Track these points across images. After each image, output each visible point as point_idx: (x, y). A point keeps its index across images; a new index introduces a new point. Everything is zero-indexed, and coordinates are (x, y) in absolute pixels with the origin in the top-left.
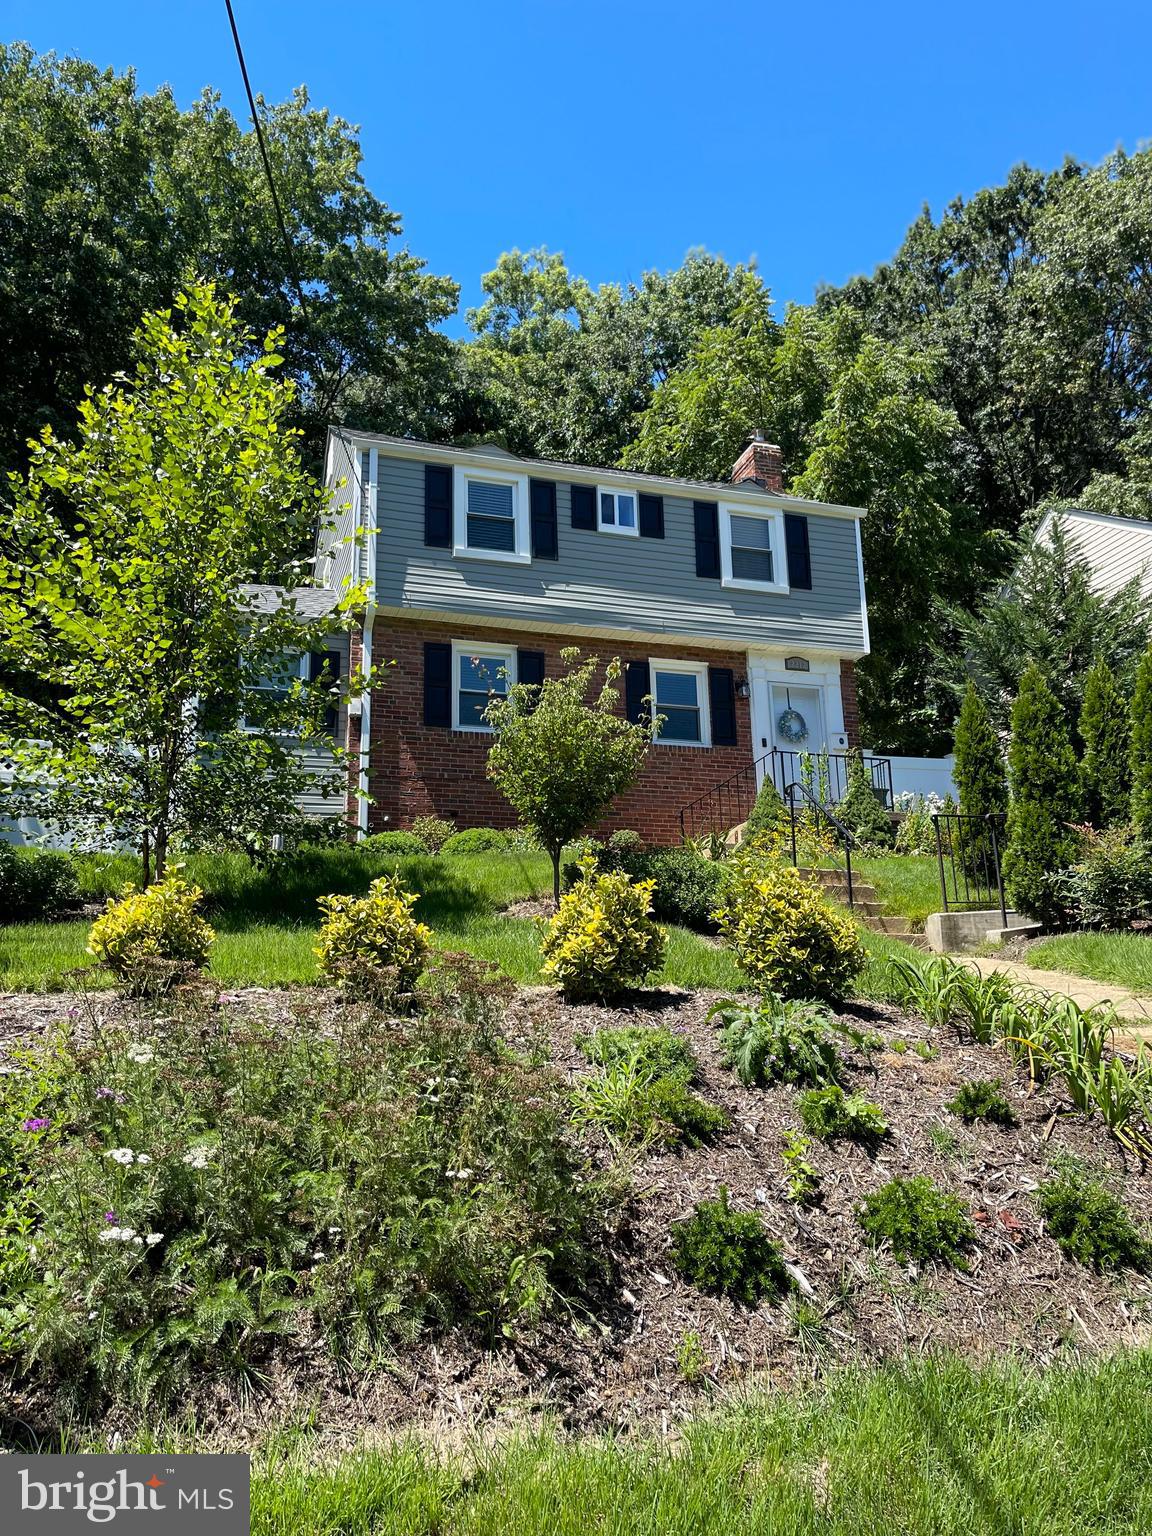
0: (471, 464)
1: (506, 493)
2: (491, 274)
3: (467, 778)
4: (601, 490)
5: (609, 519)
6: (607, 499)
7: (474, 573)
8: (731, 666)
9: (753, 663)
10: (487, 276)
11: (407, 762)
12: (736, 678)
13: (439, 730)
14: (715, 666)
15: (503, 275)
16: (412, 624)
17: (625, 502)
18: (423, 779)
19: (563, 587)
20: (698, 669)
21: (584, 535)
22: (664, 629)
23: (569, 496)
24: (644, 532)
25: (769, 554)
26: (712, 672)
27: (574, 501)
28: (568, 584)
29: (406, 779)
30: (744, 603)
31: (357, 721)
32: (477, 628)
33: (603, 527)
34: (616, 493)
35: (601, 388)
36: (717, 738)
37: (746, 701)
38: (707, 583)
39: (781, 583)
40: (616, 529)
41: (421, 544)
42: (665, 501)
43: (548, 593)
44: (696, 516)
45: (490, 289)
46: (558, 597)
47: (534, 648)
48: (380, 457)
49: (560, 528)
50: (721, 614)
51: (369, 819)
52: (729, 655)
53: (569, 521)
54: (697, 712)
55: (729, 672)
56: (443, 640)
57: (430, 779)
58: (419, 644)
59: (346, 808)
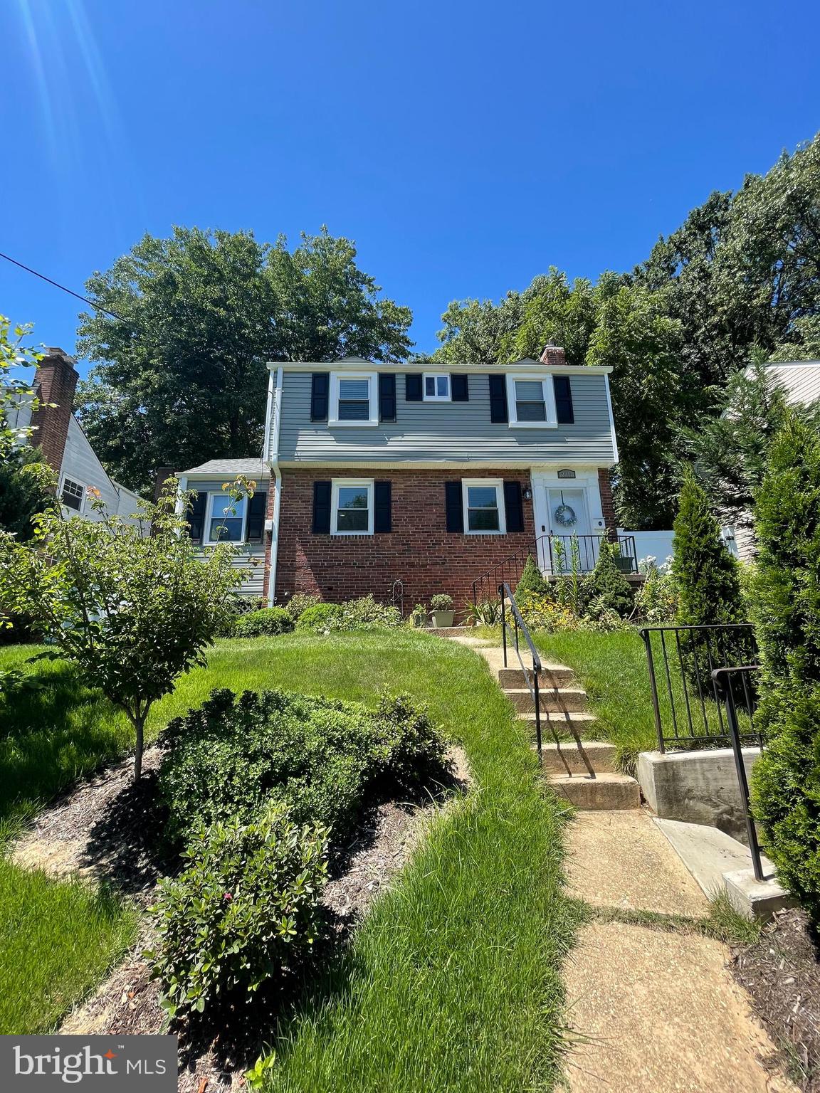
0: (340, 369)
1: (364, 384)
2: (445, 313)
3: (339, 565)
4: (425, 375)
5: (431, 393)
6: (430, 381)
7: (341, 435)
8: (519, 479)
9: (534, 476)
10: (443, 315)
11: (301, 557)
12: (523, 487)
13: (323, 536)
14: (507, 480)
15: (450, 313)
16: (307, 471)
17: (442, 381)
18: (311, 567)
19: (400, 438)
20: (497, 483)
21: (414, 404)
22: (468, 459)
23: (404, 382)
24: (455, 398)
25: (543, 403)
26: (506, 484)
27: (407, 384)
28: (403, 436)
29: (300, 568)
30: (523, 436)
31: (270, 533)
32: (348, 470)
33: (426, 398)
34: (436, 376)
35: (483, 347)
36: (509, 529)
37: (530, 502)
38: (499, 426)
39: (552, 421)
40: (436, 398)
41: (309, 422)
42: (469, 377)
43: (389, 444)
44: (491, 385)
45: (445, 321)
46: (396, 445)
47: (385, 479)
48: (284, 373)
49: (398, 402)
50: (506, 444)
51: (276, 595)
52: (518, 472)
53: (404, 397)
54: (496, 511)
55: (518, 484)
56: (326, 479)
57: (316, 567)
58: (311, 483)
59: (261, 588)
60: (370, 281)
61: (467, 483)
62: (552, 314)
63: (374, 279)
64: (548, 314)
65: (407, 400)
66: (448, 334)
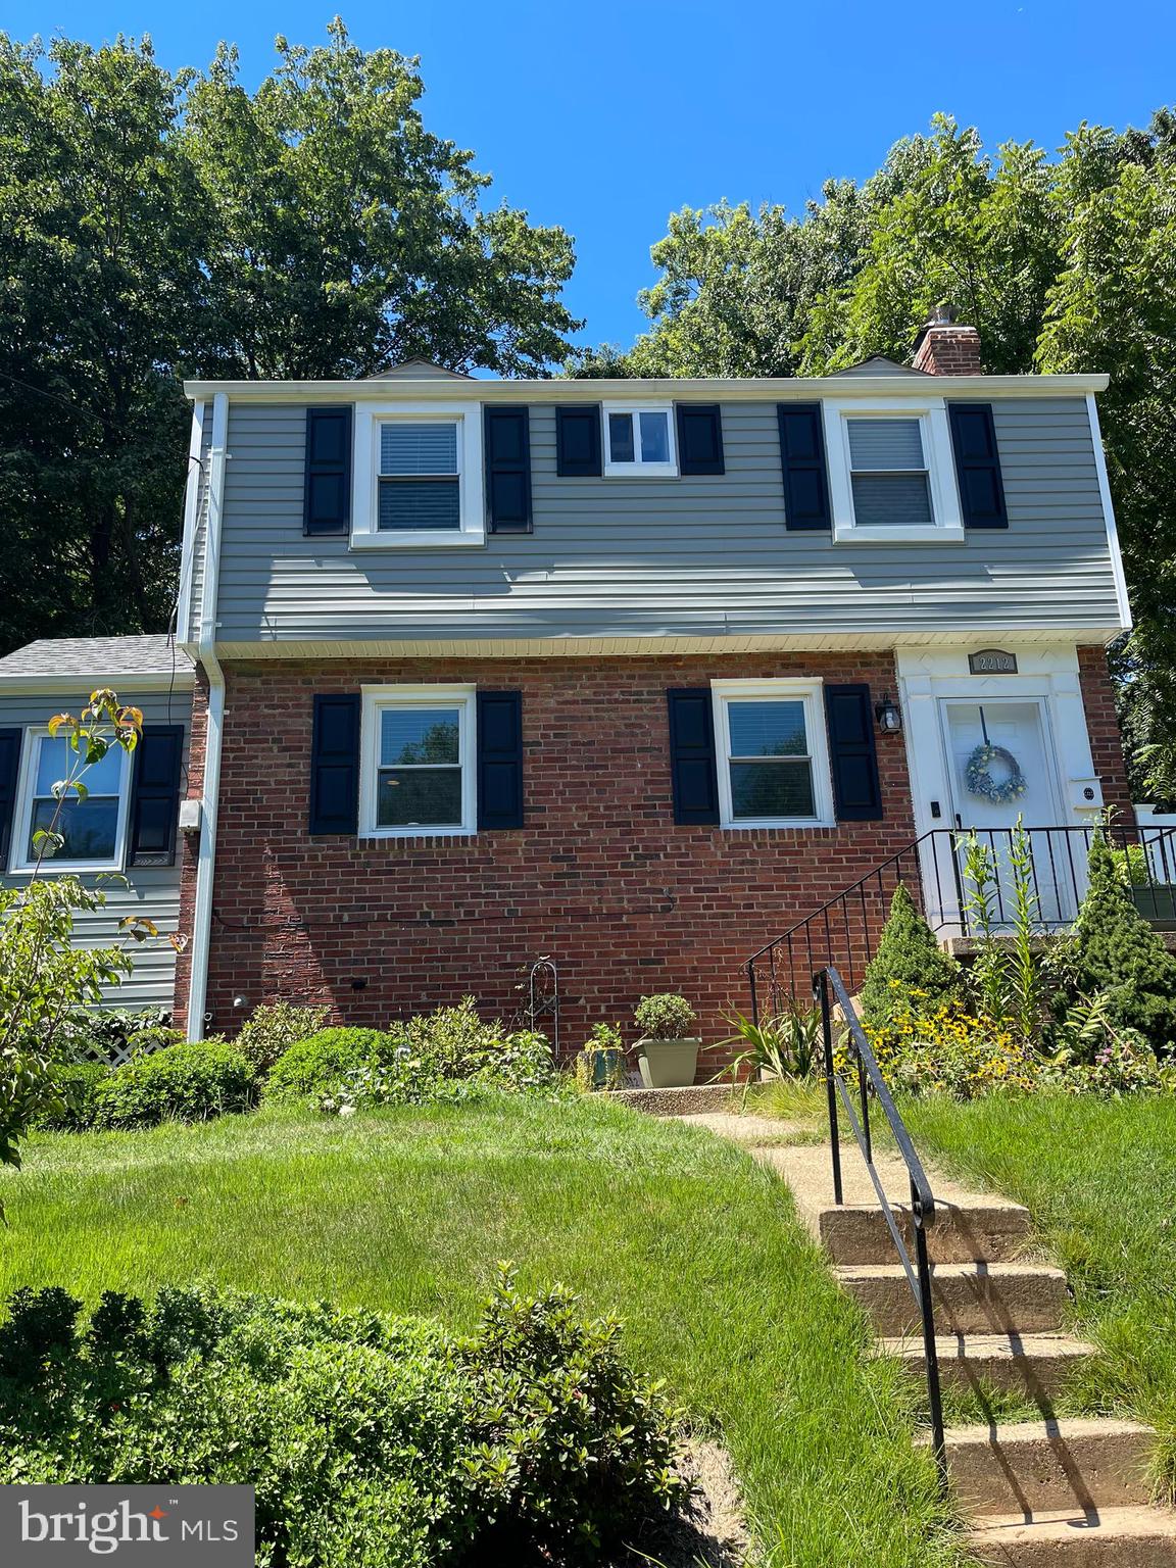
0: (383, 397)
1: (445, 435)
2: (661, 243)
3: (382, 919)
4: (609, 408)
5: (623, 454)
6: (622, 423)
7: (384, 570)
8: (866, 678)
9: (904, 668)
10: (656, 248)
11: (278, 902)
12: (876, 698)
13: (336, 840)
14: (834, 680)
15: (675, 242)
16: (294, 667)
17: (654, 423)
18: (306, 926)
19: (542, 576)
20: (807, 691)
21: (579, 486)
22: (726, 628)
23: (552, 426)
24: (688, 466)
25: (924, 476)
26: (831, 694)
27: (560, 432)
28: (551, 569)
29: (276, 929)
30: (872, 564)
31: (194, 836)
32: (405, 662)
33: (612, 469)
34: (635, 409)
35: (761, 329)
36: (843, 810)
37: (897, 738)
38: (806, 538)
39: (948, 523)
40: (638, 468)
41: (298, 536)
42: (724, 412)
43: (516, 590)
44: (783, 430)
45: (662, 263)
46: (531, 594)
47: (505, 685)
48: (231, 407)
49: (536, 479)
50: (834, 586)
51: (209, 1005)
52: (862, 658)
53: (553, 465)
54: (806, 766)
55: (862, 690)
56: (347, 689)
57: (317, 925)
58: (306, 699)
59: (169, 989)
60: (460, 160)
61: (726, 691)
62: (941, 240)
63: (470, 156)
64: (932, 240)
65: (561, 473)
66: (669, 296)
